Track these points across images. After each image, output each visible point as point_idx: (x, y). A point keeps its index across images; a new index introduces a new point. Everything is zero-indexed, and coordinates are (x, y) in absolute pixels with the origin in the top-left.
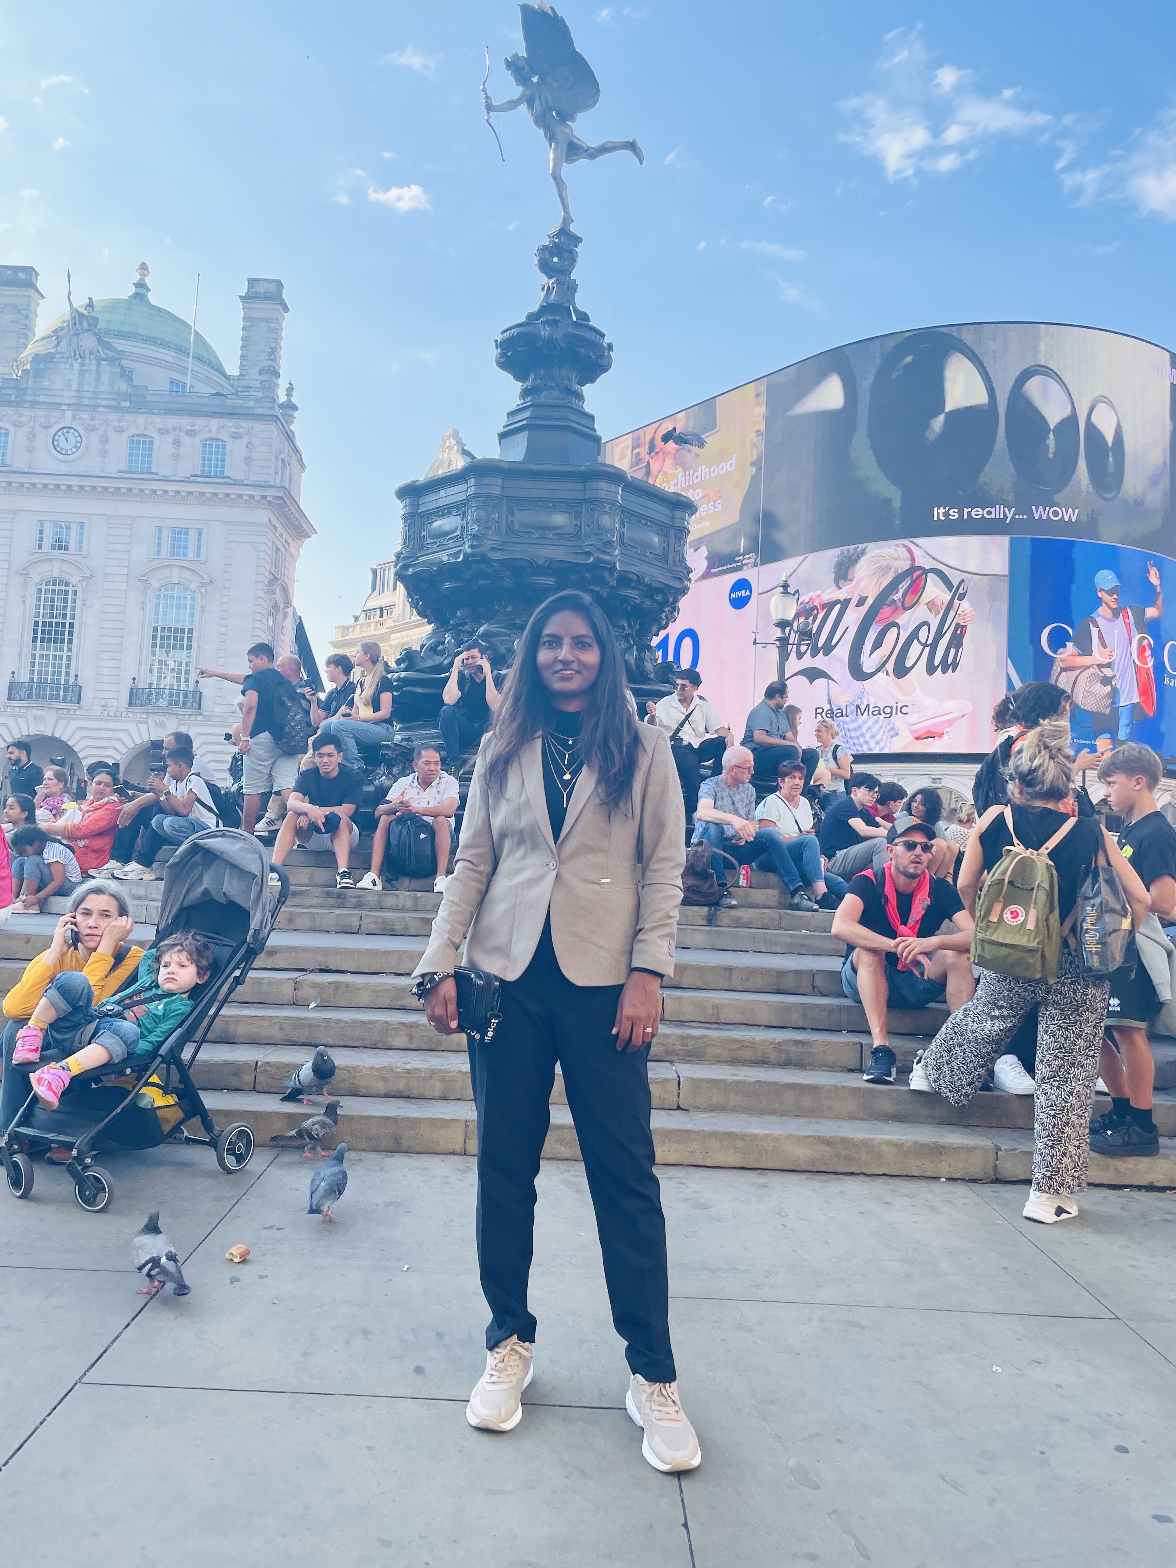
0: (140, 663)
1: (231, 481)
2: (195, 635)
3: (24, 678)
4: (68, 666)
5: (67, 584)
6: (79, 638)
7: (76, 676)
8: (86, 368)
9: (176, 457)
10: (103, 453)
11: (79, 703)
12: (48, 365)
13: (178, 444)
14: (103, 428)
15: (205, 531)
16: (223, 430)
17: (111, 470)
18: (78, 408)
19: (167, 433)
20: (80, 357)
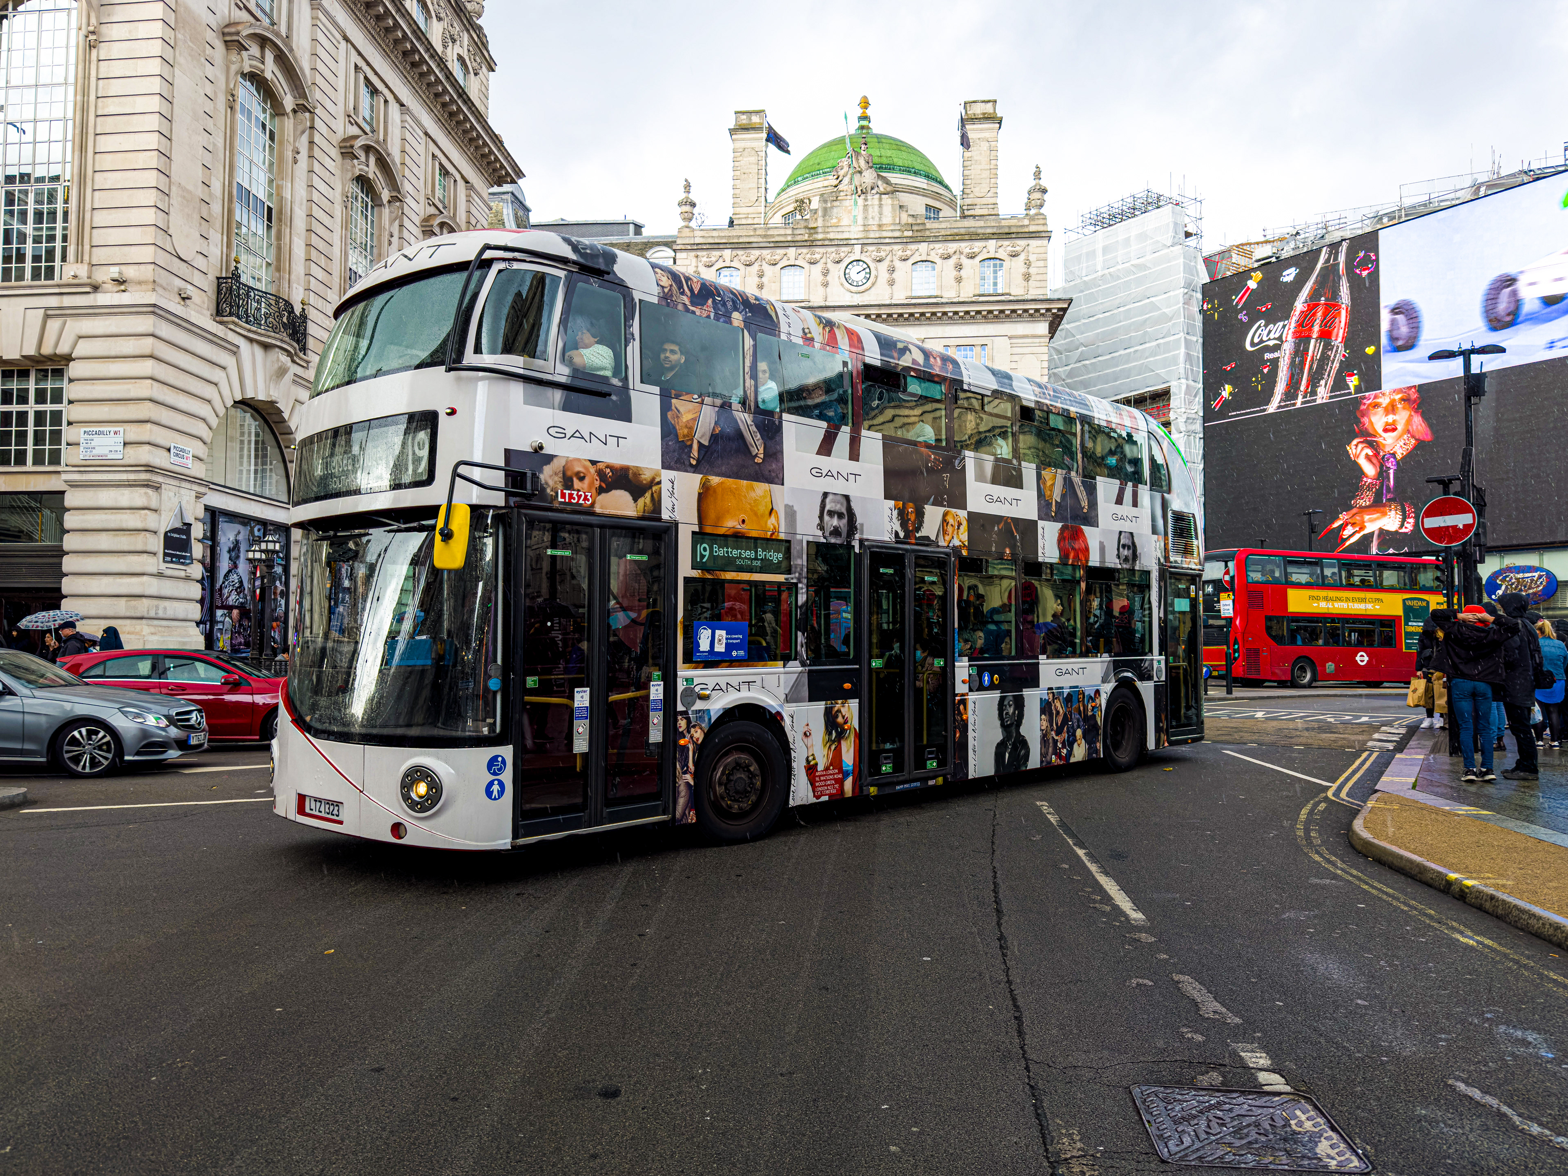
1: (1011, 298)
8: (869, 203)
9: (959, 280)
10: (892, 283)
12: (835, 204)
13: (959, 267)
14: (889, 258)
15: (990, 346)
16: (1000, 250)
17: (900, 297)
18: (866, 241)
19: (949, 257)
20: (863, 193)
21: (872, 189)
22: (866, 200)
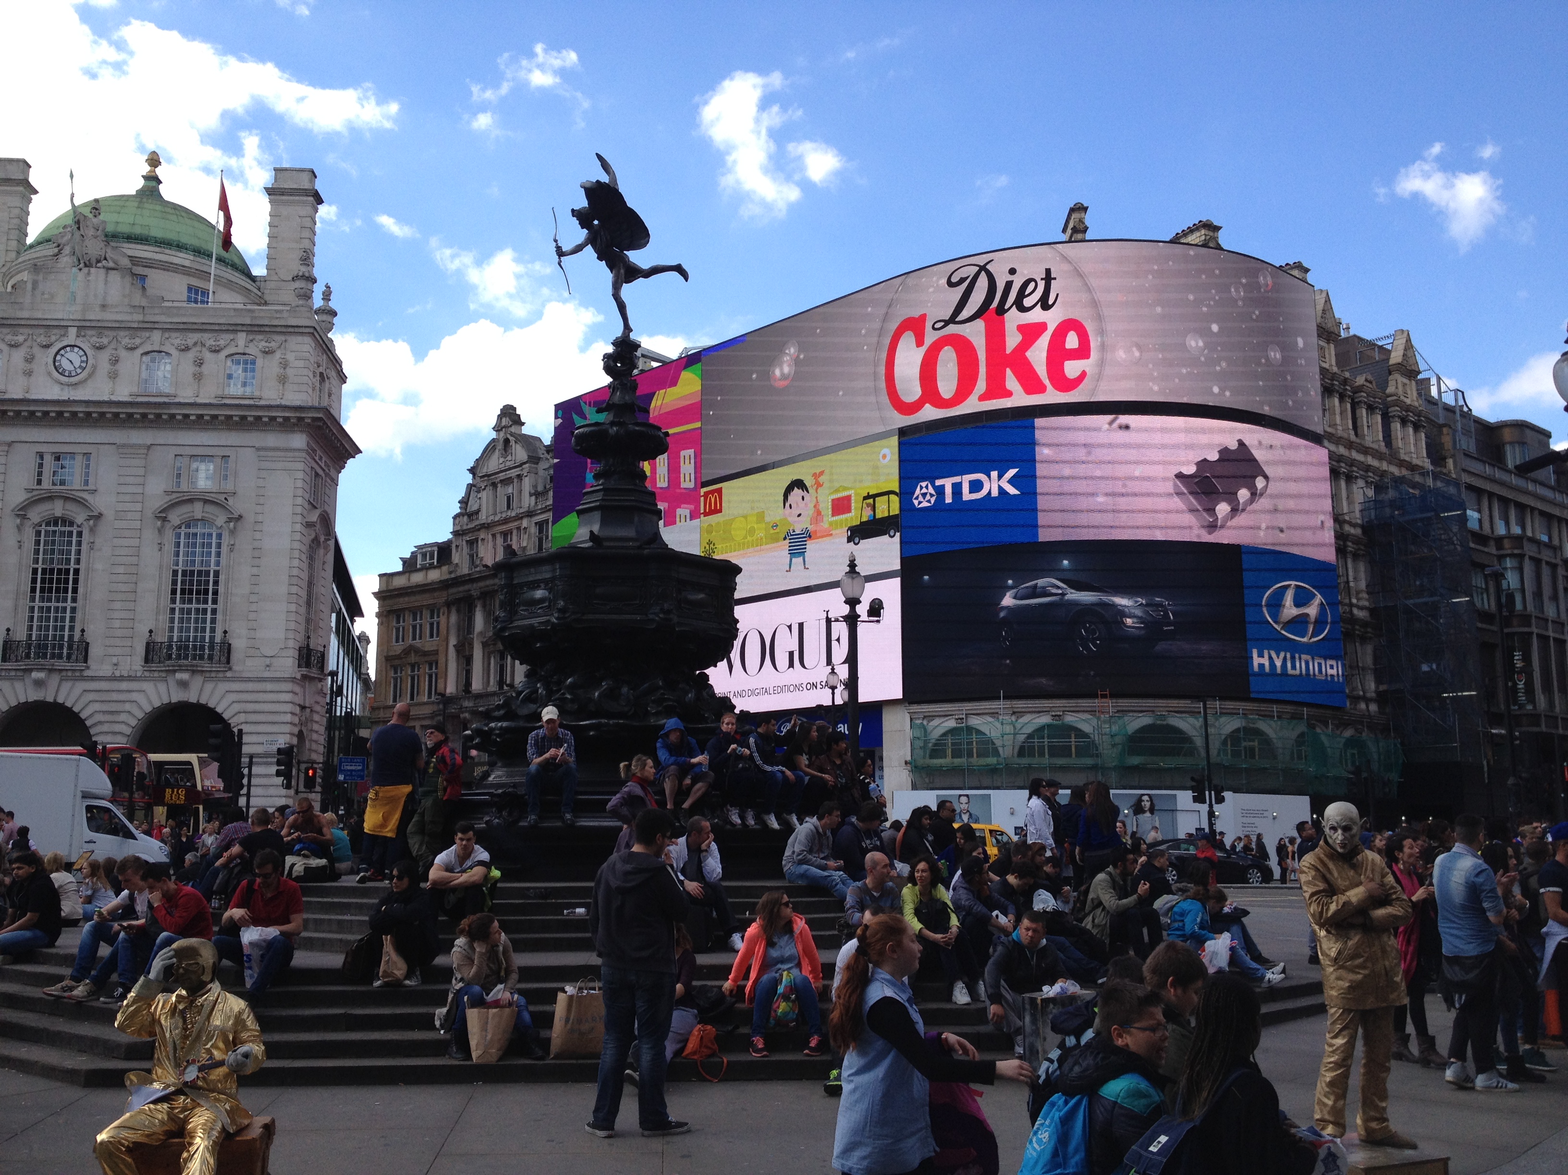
0: (158, 613)
1: (262, 403)
2: (222, 578)
3: (21, 634)
4: (72, 619)
5: (71, 524)
6: (86, 586)
7: (83, 631)
8: (92, 278)
9: (198, 377)
10: (113, 376)
11: (86, 660)
12: (48, 277)
13: (200, 363)
14: (113, 345)
15: (232, 458)
16: (251, 345)
17: (123, 393)
18: (84, 324)
19: (187, 349)
20: (86, 265)
21: (98, 261)
22: (89, 274)
